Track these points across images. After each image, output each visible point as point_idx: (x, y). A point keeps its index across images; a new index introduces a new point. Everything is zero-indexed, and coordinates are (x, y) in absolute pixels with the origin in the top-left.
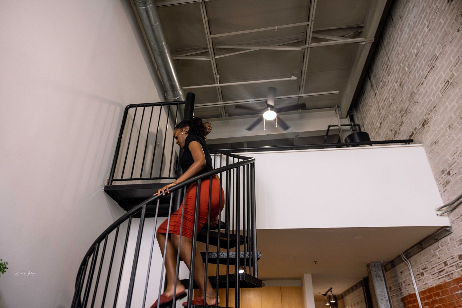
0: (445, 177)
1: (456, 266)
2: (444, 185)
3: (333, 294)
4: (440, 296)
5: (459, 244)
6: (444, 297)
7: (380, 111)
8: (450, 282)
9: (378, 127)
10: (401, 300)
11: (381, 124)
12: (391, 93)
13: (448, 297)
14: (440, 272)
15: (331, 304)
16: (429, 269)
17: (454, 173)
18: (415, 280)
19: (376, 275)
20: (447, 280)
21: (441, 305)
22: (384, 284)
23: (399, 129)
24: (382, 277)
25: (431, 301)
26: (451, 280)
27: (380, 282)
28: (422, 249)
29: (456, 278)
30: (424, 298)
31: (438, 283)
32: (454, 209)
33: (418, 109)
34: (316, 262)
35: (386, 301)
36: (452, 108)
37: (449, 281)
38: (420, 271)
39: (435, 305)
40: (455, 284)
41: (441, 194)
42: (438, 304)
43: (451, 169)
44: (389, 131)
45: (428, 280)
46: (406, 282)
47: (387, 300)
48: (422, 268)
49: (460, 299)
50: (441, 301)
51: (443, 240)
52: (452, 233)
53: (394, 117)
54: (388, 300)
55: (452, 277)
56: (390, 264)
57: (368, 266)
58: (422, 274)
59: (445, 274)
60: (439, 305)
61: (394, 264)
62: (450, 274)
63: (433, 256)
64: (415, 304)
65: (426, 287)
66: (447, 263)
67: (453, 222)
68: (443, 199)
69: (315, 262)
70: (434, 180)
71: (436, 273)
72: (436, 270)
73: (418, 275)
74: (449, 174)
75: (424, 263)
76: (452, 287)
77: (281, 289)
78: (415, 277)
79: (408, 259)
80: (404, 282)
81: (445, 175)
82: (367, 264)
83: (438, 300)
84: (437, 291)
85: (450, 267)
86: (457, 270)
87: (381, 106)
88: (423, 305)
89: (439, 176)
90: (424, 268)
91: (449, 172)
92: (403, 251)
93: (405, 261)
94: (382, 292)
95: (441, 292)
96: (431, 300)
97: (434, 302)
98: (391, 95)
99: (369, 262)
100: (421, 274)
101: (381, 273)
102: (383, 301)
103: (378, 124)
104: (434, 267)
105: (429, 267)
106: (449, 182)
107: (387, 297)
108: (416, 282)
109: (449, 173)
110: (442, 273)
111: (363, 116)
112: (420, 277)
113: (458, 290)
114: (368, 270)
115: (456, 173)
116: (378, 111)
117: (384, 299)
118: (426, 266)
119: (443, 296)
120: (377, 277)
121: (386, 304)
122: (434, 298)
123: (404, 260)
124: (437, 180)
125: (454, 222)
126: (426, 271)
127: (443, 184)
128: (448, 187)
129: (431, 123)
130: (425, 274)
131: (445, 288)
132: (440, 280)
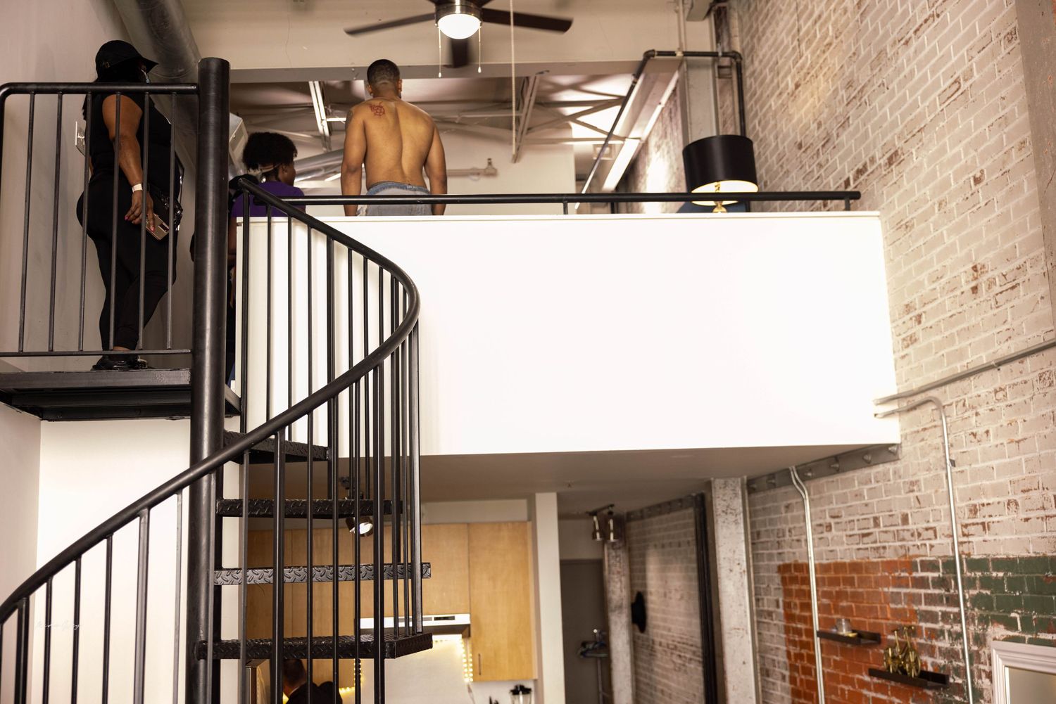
0: (910, 322)
1: (894, 535)
2: (905, 343)
4: (854, 585)
5: (907, 489)
6: (860, 590)
7: (799, 45)
8: (877, 563)
9: (789, 90)
10: (776, 570)
11: (797, 86)
12: (835, 10)
13: (867, 592)
14: (864, 535)
16: (843, 519)
17: (929, 324)
18: (812, 534)
19: (724, 510)
20: (874, 557)
21: (853, 605)
22: (743, 531)
23: (838, 136)
24: (740, 514)
25: (837, 592)
26: (880, 560)
27: (733, 527)
28: (838, 471)
29: (889, 559)
30: (823, 578)
31: (855, 557)
32: (914, 408)
33: (887, 109)
35: (741, 573)
36: (956, 158)
37: (875, 560)
38: (825, 517)
39: (841, 601)
40: (885, 571)
41: (896, 361)
42: (847, 601)
43: (925, 312)
44: (813, 123)
45: (837, 545)
46: (793, 532)
47: (742, 571)
49: (888, 604)
50: (855, 596)
51: (880, 468)
52: (898, 459)
53: (832, 90)
54: (746, 569)
55: (882, 555)
56: (764, 482)
57: (708, 485)
58: (829, 527)
59: (872, 543)
60: (849, 604)
61: (773, 481)
62: (879, 547)
63: (856, 495)
64: (804, 587)
65: (831, 558)
66: (879, 520)
67: (905, 437)
68: (897, 374)
70: (888, 319)
71: (856, 535)
72: (856, 528)
73: (821, 525)
74: (920, 322)
75: (837, 503)
76: (879, 575)
78: (814, 529)
79: (803, 481)
80: (790, 531)
81: (911, 319)
82: (705, 481)
83: (849, 593)
84: (850, 572)
85: (884, 531)
86: (893, 543)
87: (804, 30)
88: (820, 593)
89: (899, 314)
90: (833, 514)
91: (920, 316)
93: (797, 484)
94: (734, 552)
95: (858, 578)
96: (837, 589)
97: (841, 595)
98: (833, 18)
100: (827, 527)
101: (738, 503)
102: (732, 574)
103: (789, 78)
104: (853, 521)
105: (845, 517)
106: (916, 340)
107: (744, 564)
108: (813, 539)
109: (919, 319)
110: (866, 539)
111: (755, 26)
112: (822, 533)
113: (887, 586)
115: (931, 327)
116: (796, 43)
117: (737, 569)
118: (839, 512)
119: (859, 587)
120: (726, 513)
121: (739, 581)
122: (842, 586)
123: (794, 481)
124: (893, 321)
125: (908, 438)
126: (838, 522)
127: (904, 339)
128: (910, 350)
129: (907, 169)
130: (835, 528)
131: (867, 572)
132: (861, 551)
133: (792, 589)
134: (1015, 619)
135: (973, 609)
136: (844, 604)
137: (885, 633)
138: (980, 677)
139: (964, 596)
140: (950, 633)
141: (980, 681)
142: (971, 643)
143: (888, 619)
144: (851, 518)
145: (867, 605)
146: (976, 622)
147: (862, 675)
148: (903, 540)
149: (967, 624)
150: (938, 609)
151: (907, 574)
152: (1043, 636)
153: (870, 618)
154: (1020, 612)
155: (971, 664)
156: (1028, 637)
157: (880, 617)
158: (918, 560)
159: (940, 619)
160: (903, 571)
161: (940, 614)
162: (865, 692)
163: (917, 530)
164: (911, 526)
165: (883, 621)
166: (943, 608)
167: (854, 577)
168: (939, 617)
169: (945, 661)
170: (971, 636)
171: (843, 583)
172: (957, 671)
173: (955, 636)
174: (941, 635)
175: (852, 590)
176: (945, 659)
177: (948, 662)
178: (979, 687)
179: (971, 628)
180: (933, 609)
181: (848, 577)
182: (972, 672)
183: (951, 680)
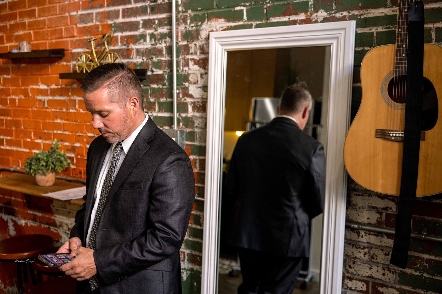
134: (242, 11)
135: (186, 12)
136: (21, 33)
137: (69, 48)
138: (187, 65)
139: (177, 2)
140: (152, 36)
141: (186, 69)
142: (180, 40)
143: (74, 37)
145: (48, 29)
146: (189, 21)
147: (38, 85)
149: (178, 24)
150: (140, 19)
152: (274, 20)
153: (51, 39)
154: (247, 4)
155: (177, 56)
156: (254, 24)
157: (64, 36)
159: (141, 26)
161: (141, 22)
162: (39, 97)
165: (69, 39)
166: (146, 18)
167: (35, 10)
168: (139, 25)
169: (143, 60)
170: (180, 34)
171: (20, 18)
172: (158, 65)
173: (159, 37)
174: (140, 39)
175: (31, 20)
176: (144, 58)
177: (147, 59)
178: (183, 73)
179: (182, 28)
180: (133, 19)
181: (27, 11)
182: (178, 62)
183: (149, 73)
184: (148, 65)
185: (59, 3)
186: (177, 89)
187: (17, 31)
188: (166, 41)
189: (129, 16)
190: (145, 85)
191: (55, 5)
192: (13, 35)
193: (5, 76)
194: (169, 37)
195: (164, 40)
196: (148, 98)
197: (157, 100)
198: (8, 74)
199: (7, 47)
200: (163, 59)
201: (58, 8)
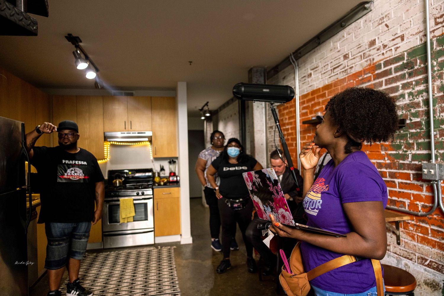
1: (361, 57)
3: (208, 109)
4: (325, 96)
5: (377, 25)
8: (345, 78)
14: (334, 69)
15: (206, 117)
16: (320, 68)
18: (299, 83)
20: (341, 77)
25: (312, 104)
26: (346, 76)
28: (319, 44)
29: (354, 73)
30: (304, 101)
31: (327, 82)
34: (192, 63)
37: (343, 78)
38: (308, 71)
40: (350, 80)
45: (315, 81)
48: (312, 68)
52: (371, 11)
55: (349, 72)
56: (273, 71)
57: (250, 71)
58: (310, 75)
59: (341, 69)
60: (321, 107)
61: (277, 70)
62: (347, 69)
63: (331, 50)
64: (292, 110)
65: (310, 90)
66: (349, 55)
69: (189, 63)
71: (329, 71)
72: (329, 67)
73: (304, 77)
75: (316, 61)
76: (345, 84)
77: (151, 100)
78: (300, 81)
79: (296, 60)
82: (249, 69)
83: (321, 102)
84: (322, 91)
85: (352, 59)
86: (360, 62)
88: (301, 109)
90: (313, 68)
92: (294, 51)
93: (293, 63)
95: (328, 92)
96: (313, 102)
97: (315, 105)
99: (252, 67)
100: (308, 76)
102: (258, 108)
105: (321, 65)
108: (299, 85)
110: (335, 70)
112: (305, 80)
114: (249, 76)
117: (260, 106)
118: (317, 65)
121: (261, 112)
123: (291, 61)
126: (316, 71)
130: (314, 75)
131: (335, 86)
132: (332, 78)
133: (284, 113)
135: (442, 70)
136: (317, 108)
138: (443, 111)
139: (432, 65)
140: (410, 94)
141: (443, 114)
142: (436, 92)
144: (327, 64)
148: (369, 56)
149: (434, 81)
150: (399, 84)
151: (370, 75)
155: (434, 106)
158: (382, 62)
159: (400, 88)
160: (366, 74)
161: (401, 86)
163: (383, 45)
164: (378, 44)
166: (405, 81)
167: (325, 93)
168: (399, 88)
169: (403, 112)
170: (436, 88)
171: (317, 99)
172: (416, 115)
173: (416, 94)
174: (400, 98)
175: (323, 99)
176: (403, 111)
177: (406, 112)
178: (440, 118)
179: (438, 83)
180: (394, 85)
181: (321, 94)
182: (434, 111)
183: (408, 122)
184: (406, 116)
185: (340, 85)
186: (434, 131)
187: (315, 107)
188: (423, 95)
189: (390, 83)
190: (404, 131)
191: (338, 87)
192: (313, 110)
193: (309, 135)
194: (425, 92)
195: (420, 95)
196: (407, 140)
197: (415, 141)
198: (310, 133)
199: (309, 117)
200: (420, 109)
201: (340, 89)
